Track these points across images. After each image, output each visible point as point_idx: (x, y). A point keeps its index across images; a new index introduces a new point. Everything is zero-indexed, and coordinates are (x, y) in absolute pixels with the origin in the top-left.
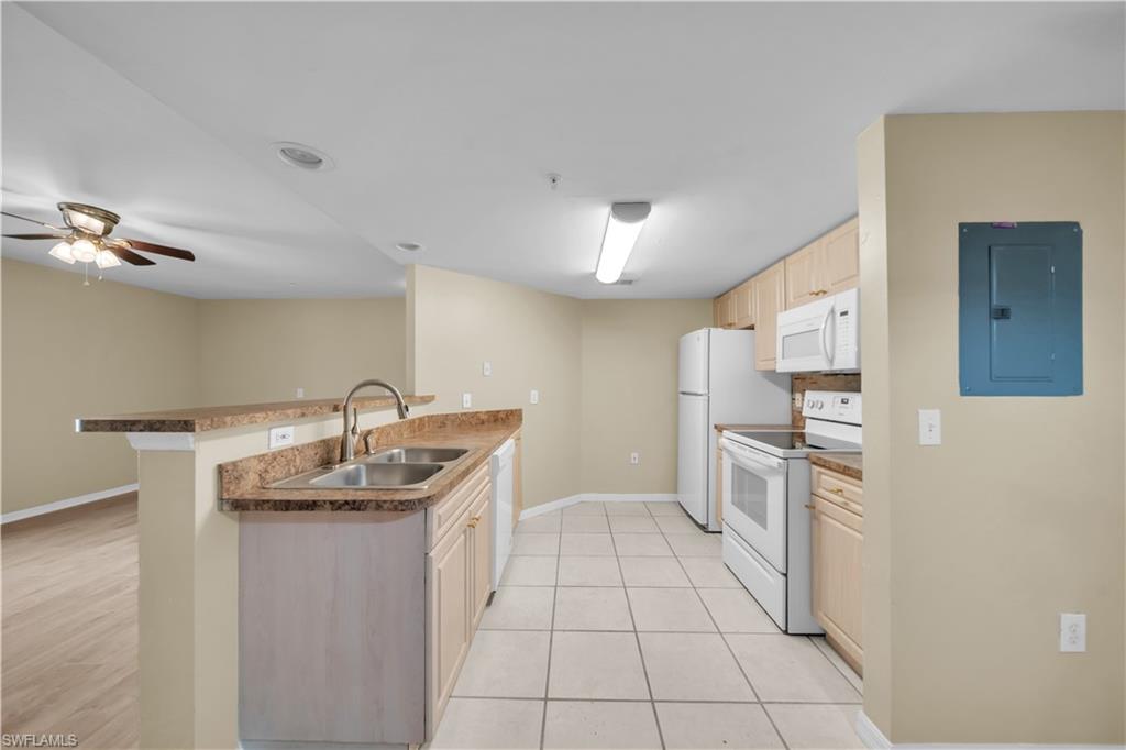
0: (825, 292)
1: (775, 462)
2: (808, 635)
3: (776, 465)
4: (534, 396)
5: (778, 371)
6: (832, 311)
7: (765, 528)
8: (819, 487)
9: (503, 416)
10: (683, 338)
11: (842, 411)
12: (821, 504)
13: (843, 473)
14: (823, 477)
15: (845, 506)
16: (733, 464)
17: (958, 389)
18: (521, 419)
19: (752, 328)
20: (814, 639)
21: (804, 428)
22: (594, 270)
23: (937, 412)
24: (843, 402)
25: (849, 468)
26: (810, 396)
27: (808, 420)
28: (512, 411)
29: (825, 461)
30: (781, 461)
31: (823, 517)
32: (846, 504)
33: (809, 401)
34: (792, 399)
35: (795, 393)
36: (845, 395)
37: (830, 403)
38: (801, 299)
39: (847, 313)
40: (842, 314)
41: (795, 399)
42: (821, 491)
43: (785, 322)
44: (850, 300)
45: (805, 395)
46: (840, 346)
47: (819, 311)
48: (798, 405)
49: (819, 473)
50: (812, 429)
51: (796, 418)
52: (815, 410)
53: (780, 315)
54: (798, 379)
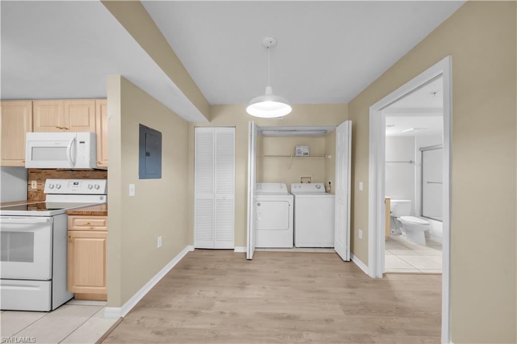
0: (67, 129)
1: (44, 220)
2: (64, 304)
3: (45, 221)
5: (26, 167)
6: (75, 140)
8: (74, 225)
11: (74, 188)
12: (73, 234)
13: (91, 215)
14: (76, 220)
15: (91, 230)
17: (138, 177)
20: (69, 303)
21: (45, 200)
23: (134, 185)
24: (74, 184)
25: (94, 212)
26: (49, 182)
27: (47, 196)
29: (79, 212)
30: (49, 218)
31: (76, 239)
32: (92, 228)
33: (50, 185)
34: (28, 184)
35: (32, 180)
36: (76, 181)
37: (66, 185)
38: (46, 128)
39: (83, 142)
40: (81, 142)
41: (30, 185)
42: (75, 227)
43: (33, 139)
44: (86, 136)
45: (45, 180)
46: (80, 157)
47: (66, 138)
48: (36, 188)
49: (74, 219)
50: (49, 200)
51: (31, 196)
52: (55, 188)
53: (31, 134)
54: (34, 173)
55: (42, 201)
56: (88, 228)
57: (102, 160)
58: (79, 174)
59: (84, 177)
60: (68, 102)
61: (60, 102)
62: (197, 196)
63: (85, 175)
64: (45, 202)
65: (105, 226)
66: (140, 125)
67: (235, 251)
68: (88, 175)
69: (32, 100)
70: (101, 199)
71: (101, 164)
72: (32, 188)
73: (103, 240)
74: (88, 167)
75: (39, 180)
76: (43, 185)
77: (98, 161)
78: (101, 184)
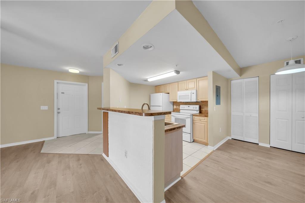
0: (188, 89)
2: (192, 142)
5: (178, 102)
6: (191, 93)
10: (151, 94)
11: (188, 108)
16: (175, 118)
17: (215, 104)
19: (169, 93)
26: (181, 106)
27: (181, 110)
31: (196, 123)
32: (201, 120)
33: (182, 107)
34: (173, 106)
36: (189, 106)
37: (186, 107)
38: (182, 90)
40: (193, 93)
43: (180, 93)
44: (195, 91)
45: (180, 106)
46: (193, 98)
47: (188, 92)
49: (195, 117)
51: (174, 110)
52: (183, 108)
53: (178, 92)
54: (174, 103)
55: (179, 112)
56: (199, 120)
58: (188, 103)
60: (188, 81)
61: (185, 81)
62: (233, 113)
66: (216, 86)
67: (259, 145)
68: (190, 104)
69: (178, 82)
70: (197, 112)
72: (175, 108)
73: (204, 125)
74: (195, 101)
75: (176, 105)
76: (178, 107)
77: (198, 99)
78: (197, 107)
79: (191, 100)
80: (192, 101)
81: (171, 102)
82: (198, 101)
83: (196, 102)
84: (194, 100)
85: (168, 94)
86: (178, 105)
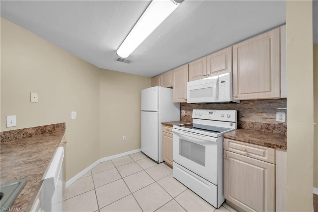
0: (209, 75)
1: (212, 139)
3: (215, 141)
4: (74, 114)
5: (187, 103)
6: (218, 81)
7: (205, 166)
8: (229, 147)
9: (50, 129)
10: (142, 91)
11: (210, 116)
12: (231, 154)
16: (180, 139)
18: (65, 129)
20: (224, 206)
21: (192, 122)
22: (116, 49)
24: (210, 113)
26: (195, 111)
27: (193, 119)
28: (57, 124)
30: (217, 139)
31: (231, 159)
32: (248, 154)
33: (196, 113)
34: (181, 112)
35: (182, 110)
36: (211, 111)
37: (205, 113)
38: (196, 77)
39: (224, 82)
40: (222, 82)
41: (182, 112)
42: (230, 149)
44: (226, 75)
45: (192, 111)
46: (221, 93)
48: (184, 114)
49: (229, 142)
50: (195, 122)
51: (182, 118)
52: (198, 115)
53: (188, 83)
54: (183, 106)
55: (190, 122)
57: (238, 94)
58: (208, 106)
59: (211, 108)
60: (209, 57)
63: (212, 107)
64: (193, 123)
65: (264, 156)
70: (231, 125)
71: (237, 97)
72: (183, 114)
73: (262, 169)
74: (228, 99)
75: (186, 110)
76: (188, 112)
77: (235, 94)
78: (232, 114)
79: (217, 98)
80: (220, 100)
81: (176, 104)
82: (236, 99)
83: (231, 102)
84: (226, 97)
85: (171, 89)
86: (189, 110)
